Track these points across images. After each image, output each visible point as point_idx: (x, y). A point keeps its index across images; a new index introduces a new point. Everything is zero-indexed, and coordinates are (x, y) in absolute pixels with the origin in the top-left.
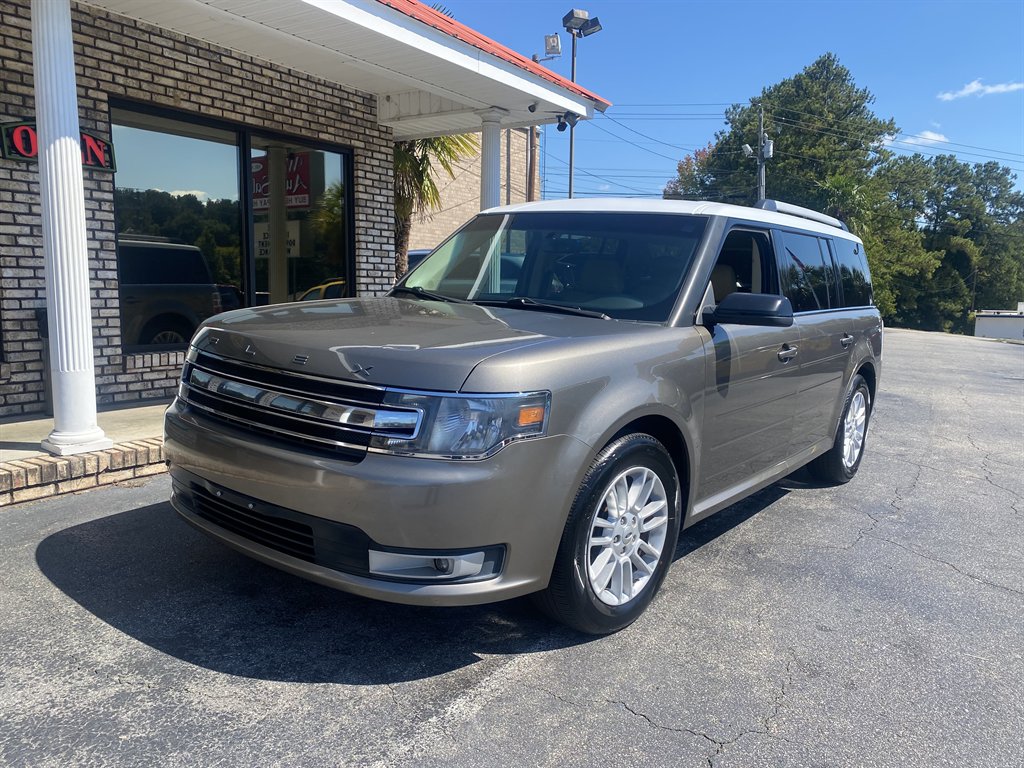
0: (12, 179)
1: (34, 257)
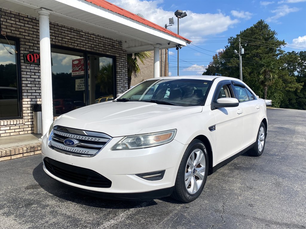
1: (31, 90)
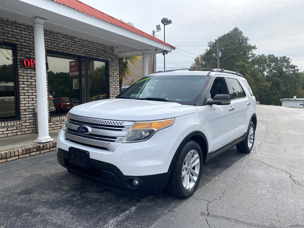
0: (23, 73)
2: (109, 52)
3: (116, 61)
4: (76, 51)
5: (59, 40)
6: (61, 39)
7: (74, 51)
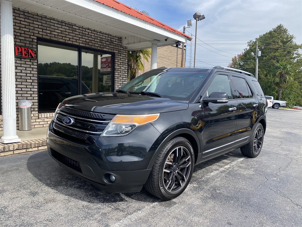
2: (117, 43)
3: (124, 53)
4: (74, 40)
5: (52, 26)
6: (55, 25)
7: (71, 40)
